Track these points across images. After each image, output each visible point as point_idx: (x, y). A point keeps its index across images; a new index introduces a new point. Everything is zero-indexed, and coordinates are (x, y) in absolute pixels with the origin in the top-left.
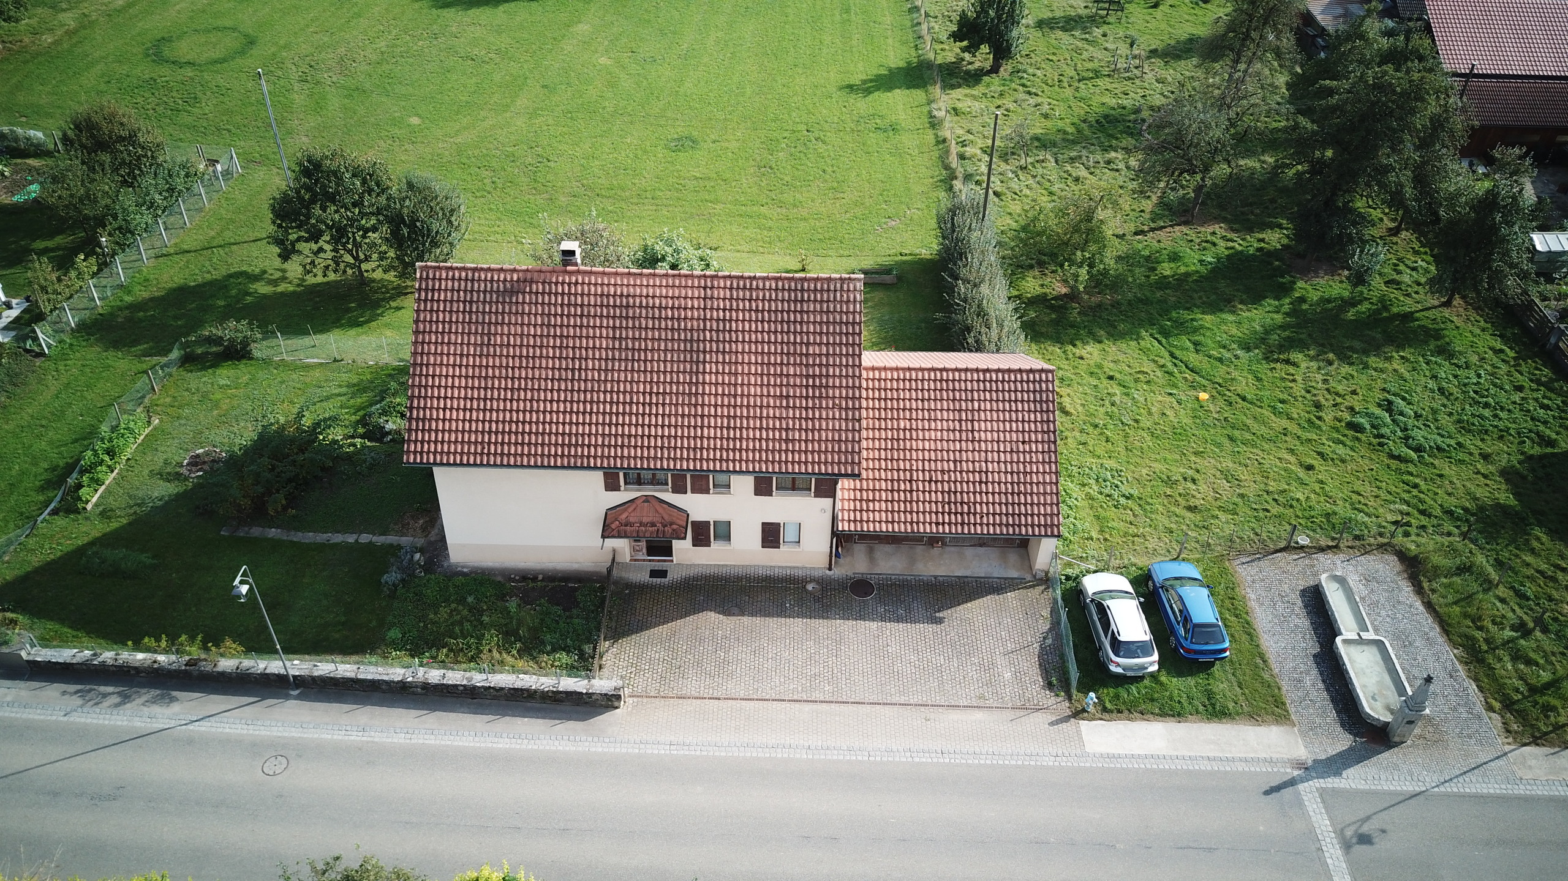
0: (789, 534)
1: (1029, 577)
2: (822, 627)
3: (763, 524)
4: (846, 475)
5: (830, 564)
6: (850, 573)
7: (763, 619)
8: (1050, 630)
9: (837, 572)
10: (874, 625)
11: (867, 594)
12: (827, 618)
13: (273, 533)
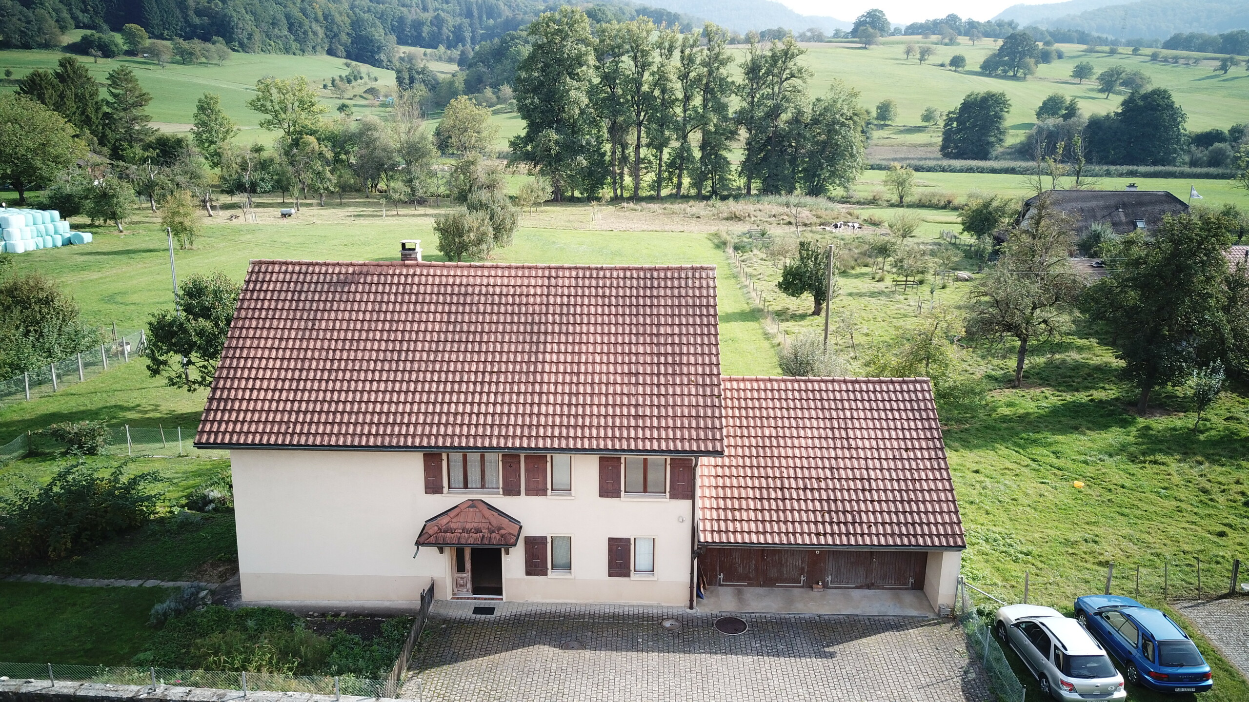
0: (641, 558)
1: (931, 616)
2: (683, 661)
3: (611, 541)
4: (707, 453)
5: (691, 600)
6: (716, 612)
7: (608, 653)
8: (971, 664)
9: (702, 610)
10: (749, 659)
11: (737, 631)
12: (690, 652)
13: (48, 579)
